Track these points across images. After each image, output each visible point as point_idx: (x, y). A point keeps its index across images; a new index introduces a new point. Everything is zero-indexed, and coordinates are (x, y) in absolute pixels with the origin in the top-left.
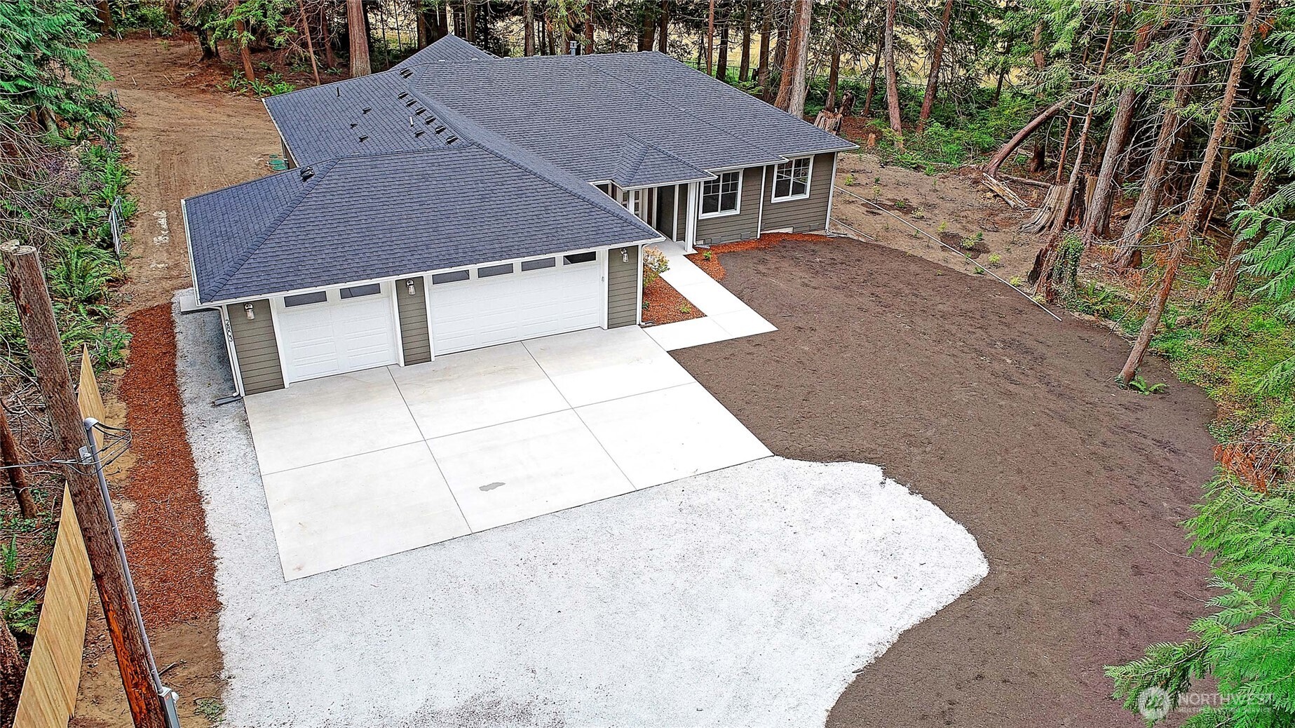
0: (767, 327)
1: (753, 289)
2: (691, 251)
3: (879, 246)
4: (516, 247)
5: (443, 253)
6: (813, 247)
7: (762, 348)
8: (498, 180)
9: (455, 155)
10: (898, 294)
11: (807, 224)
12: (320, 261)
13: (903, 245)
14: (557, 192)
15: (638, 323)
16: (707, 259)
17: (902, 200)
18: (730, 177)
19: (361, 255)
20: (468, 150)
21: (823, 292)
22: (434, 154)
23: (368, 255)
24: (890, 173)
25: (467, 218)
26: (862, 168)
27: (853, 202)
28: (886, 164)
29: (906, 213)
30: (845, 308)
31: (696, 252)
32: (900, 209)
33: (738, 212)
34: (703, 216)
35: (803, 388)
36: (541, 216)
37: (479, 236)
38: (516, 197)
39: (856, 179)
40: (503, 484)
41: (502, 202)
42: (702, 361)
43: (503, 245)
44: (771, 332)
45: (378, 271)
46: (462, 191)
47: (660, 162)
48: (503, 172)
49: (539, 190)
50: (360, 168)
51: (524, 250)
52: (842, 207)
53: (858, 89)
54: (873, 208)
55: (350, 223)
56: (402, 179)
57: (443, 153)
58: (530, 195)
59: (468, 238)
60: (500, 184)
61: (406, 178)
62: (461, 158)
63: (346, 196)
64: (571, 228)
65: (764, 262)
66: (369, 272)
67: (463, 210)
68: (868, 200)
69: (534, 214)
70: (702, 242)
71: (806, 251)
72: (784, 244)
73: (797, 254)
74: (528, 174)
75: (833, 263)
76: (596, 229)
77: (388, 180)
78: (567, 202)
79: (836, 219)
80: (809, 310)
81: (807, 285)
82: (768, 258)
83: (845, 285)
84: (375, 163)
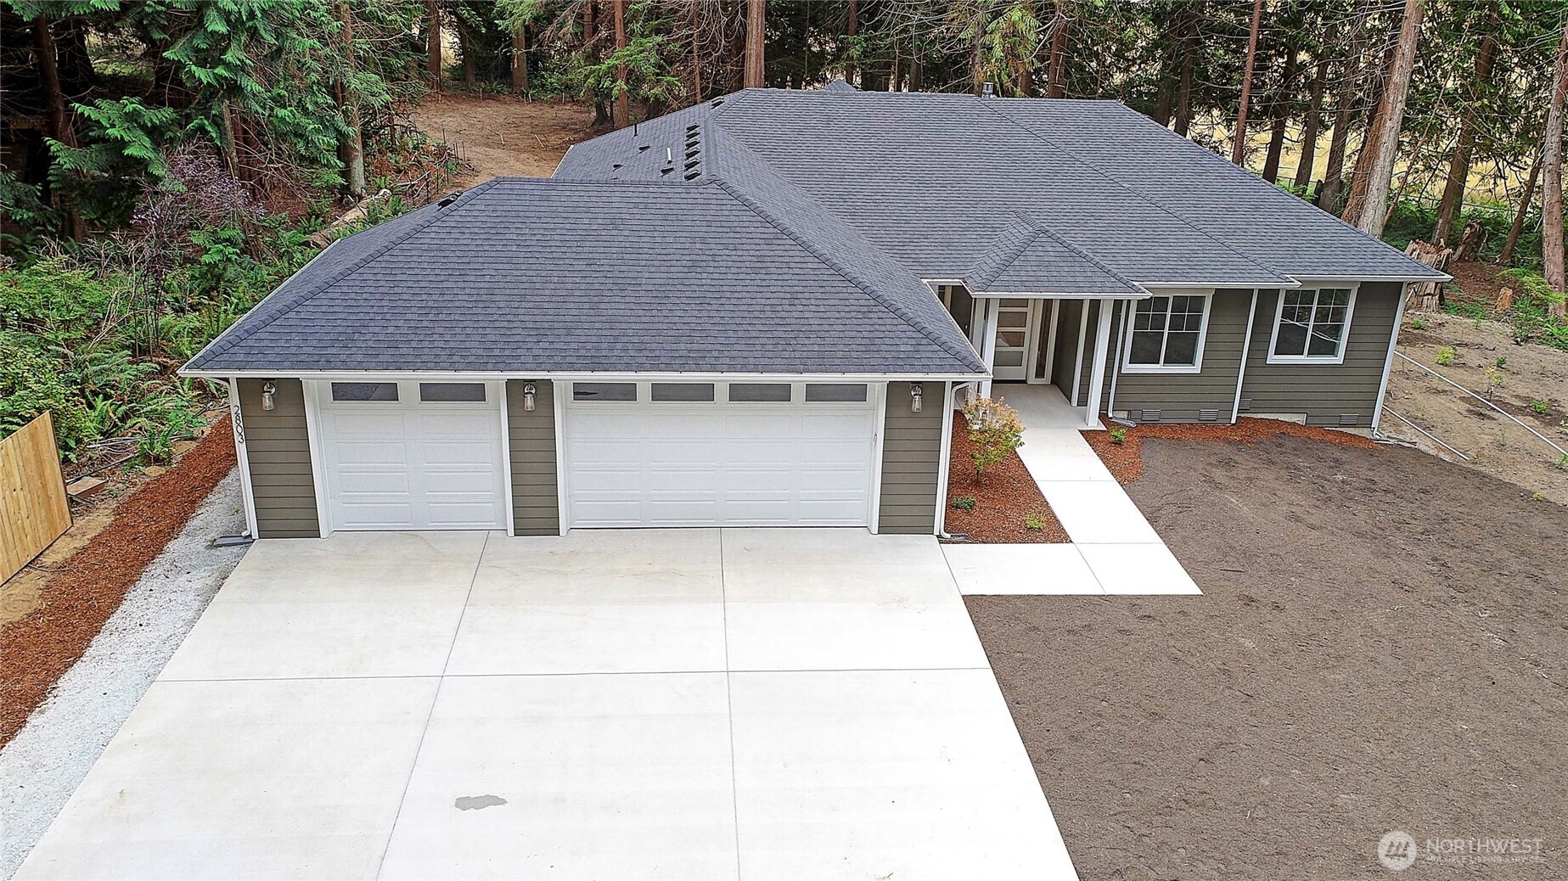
0: (1181, 583)
1: (1184, 508)
2: (1094, 424)
3: (1476, 473)
4: (715, 354)
5: (589, 346)
6: (1337, 455)
7: (1153, 625)
8: (731, 241)
9: (678, 195)
10: (1495, 568)
11: (1337, 412)
12: (391, 330)
13: (1531, 479)
14: (823, 271)
15: (936, 532)
16: (1118, 443)
17: (1546, 400)
18: (1188, 305)
19: (458, 330)
20: (701, 190)
21: (1328, 538)
22: (646, 190)
23: (469, 331)
24: (1532, 354)
25: (655, 294)
26: (1476, 341)
27: (1443, 391)
28: (1527, 339)
29: (1549, 424)
30: (1364, 577)
31: (1105, 429)
32: (1538, 414)
33: (1196, 369)
34: (1129, 368)
35: (1210, 730)
36: (780, 308)
37: (660, 326)
38: (750, 271)
39: (1462, 356)
40: (503, 802)
41: (722, 277)
42: (1021, 627)
43: (695, 347)
44: (1186, 596)
45: (472, 359)
46: (663, 252)
47: (1054, 259)
48: (744, 230)
49: (792, 265)
50: (523, 197)
51: (727, 361)
52: (1420, 398)
53: (1499, 223)
54: (1481, 408)
55: (467, 278)
56: (578, 221)
57: (660, 190)
58: (774, 270)
59: (642, 326)
60: (731, 247)
61: (586, 221)
62: (685, 201)
63: (481, 236)
64: (823, 334)
65: (1228, 464)
66: (456, 358)
67: (652, 281)
68: (1475, 392)
69: (769, 302)
70: (1124, 414)
71: (1320, 459)
72: (1280, 441)
73: (1301, 462)
74: (785, 237)
75: (1370, 487)
76: (868, 341)
77: (556, 220)
78: (834, 290)
79: (1402, 415)
80: (1282, 567)
81: (1298, 519)
82: (1240, 459)
83: (1380, 532)
84: (548, 193)
